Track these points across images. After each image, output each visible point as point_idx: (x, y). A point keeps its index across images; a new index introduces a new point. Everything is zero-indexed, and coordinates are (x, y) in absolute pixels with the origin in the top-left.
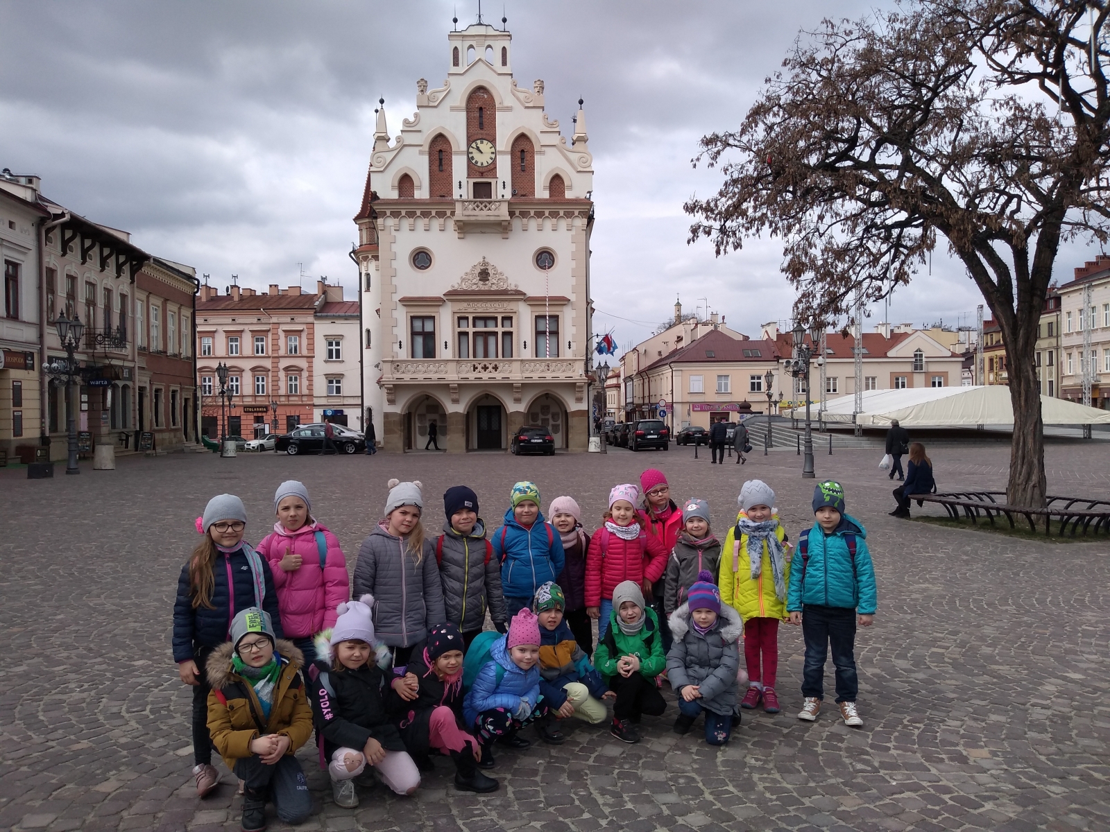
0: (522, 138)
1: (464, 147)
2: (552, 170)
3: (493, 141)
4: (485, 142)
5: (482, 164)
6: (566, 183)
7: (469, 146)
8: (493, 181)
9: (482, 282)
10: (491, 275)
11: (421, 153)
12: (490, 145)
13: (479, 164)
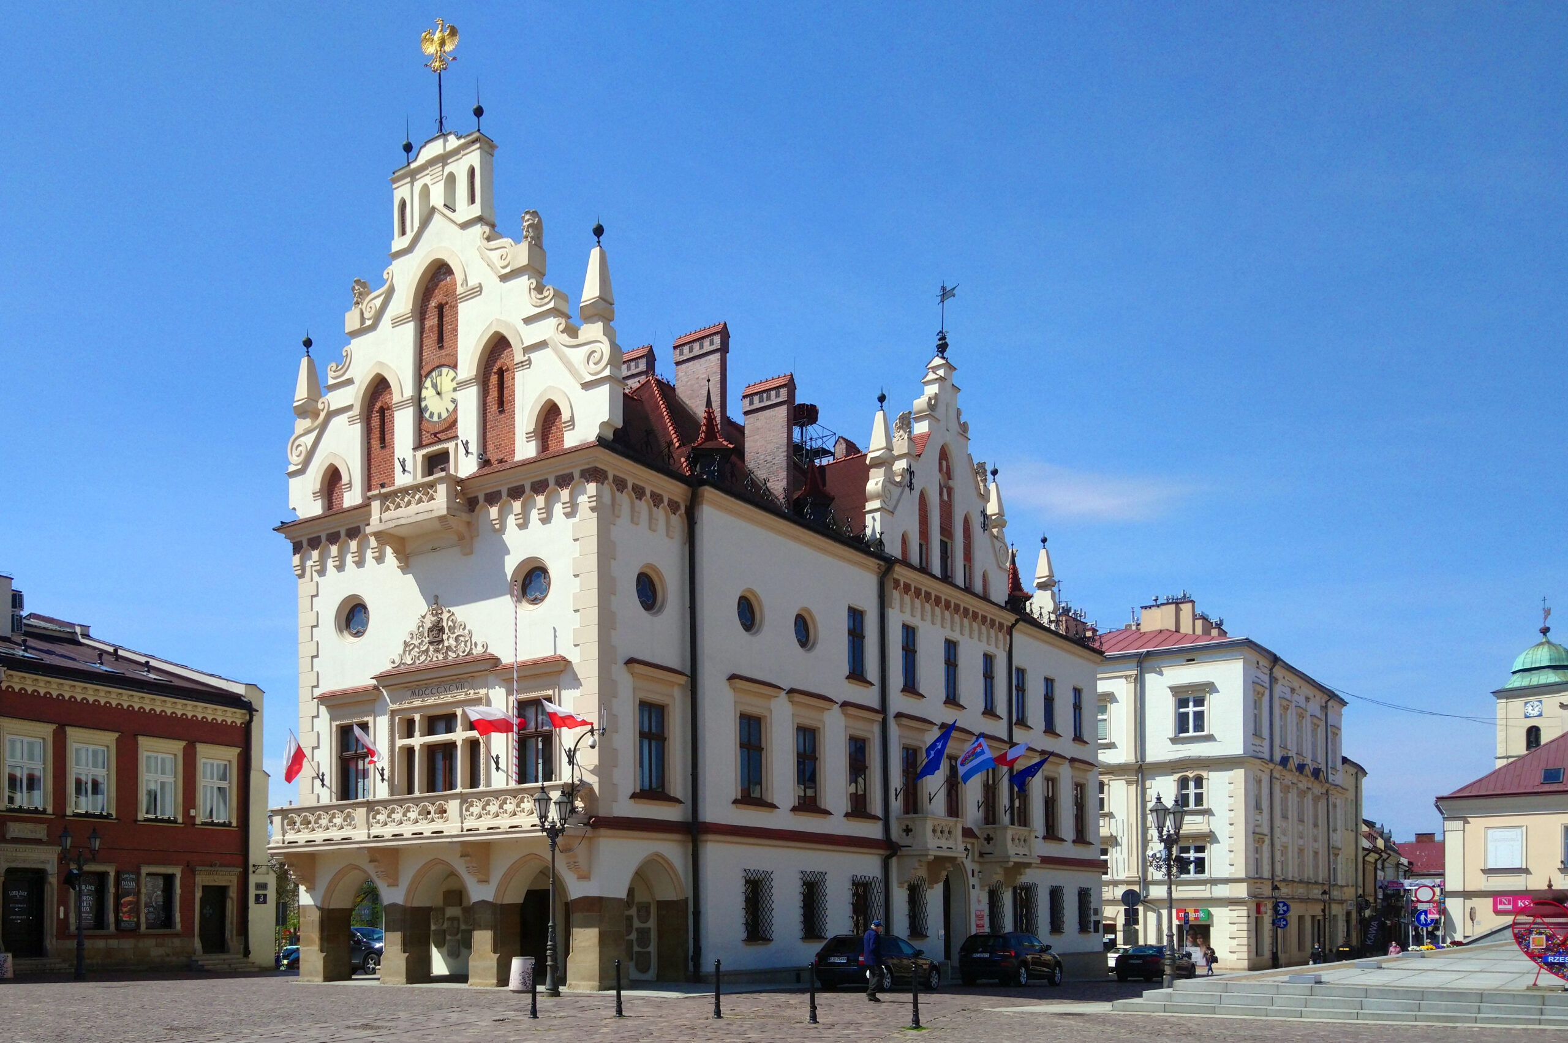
0: (498, 345)
1: (409, 391)
2: (540, 396)
3: (454, 367)
4: (445, 370)
5: (440, 416)
6: (565, 415)
7: (419, 385)
8: (450, 446)
9: (431, 648)
10: (447, 630)
11: (351, 421)
12: (452, 374)
13: (435, 418)
